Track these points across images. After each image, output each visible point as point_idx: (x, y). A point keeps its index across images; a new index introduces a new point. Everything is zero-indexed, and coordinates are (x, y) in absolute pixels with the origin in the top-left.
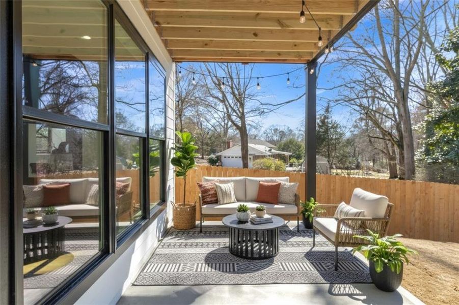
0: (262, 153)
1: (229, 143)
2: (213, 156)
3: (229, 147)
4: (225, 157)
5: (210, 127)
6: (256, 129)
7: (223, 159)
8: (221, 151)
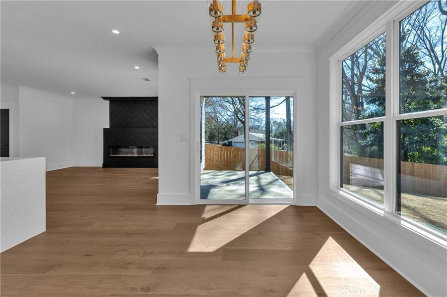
0: (261, 139)
1: (237, 132)
2: (226, 142)
3: (237, 135)
4: (235, 143)
5: (224, 120)
6: (259, 121)
7: (233, 144)
8: (232, 138)
